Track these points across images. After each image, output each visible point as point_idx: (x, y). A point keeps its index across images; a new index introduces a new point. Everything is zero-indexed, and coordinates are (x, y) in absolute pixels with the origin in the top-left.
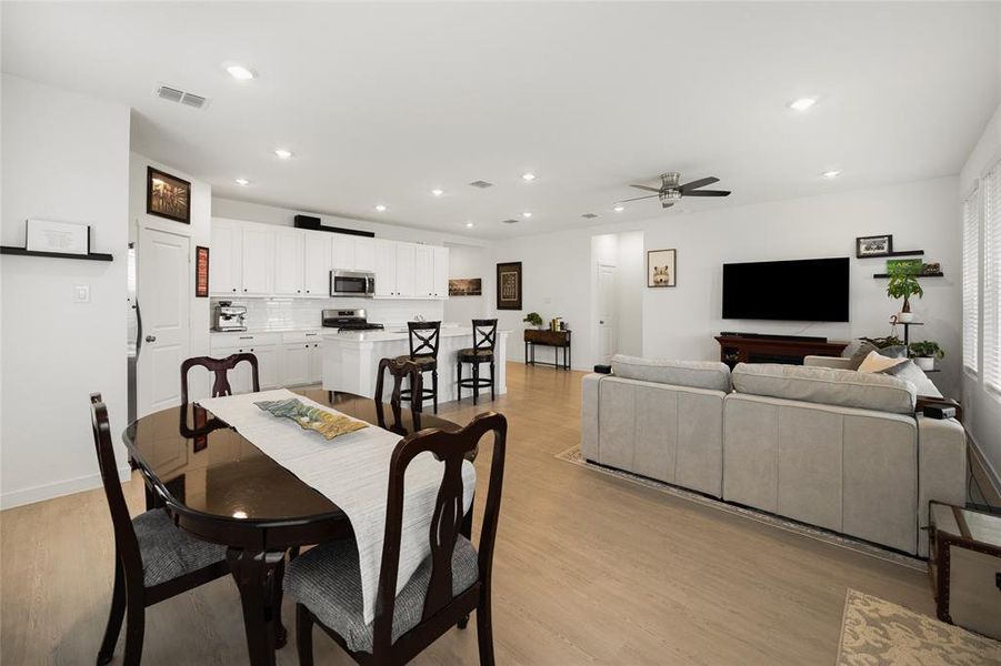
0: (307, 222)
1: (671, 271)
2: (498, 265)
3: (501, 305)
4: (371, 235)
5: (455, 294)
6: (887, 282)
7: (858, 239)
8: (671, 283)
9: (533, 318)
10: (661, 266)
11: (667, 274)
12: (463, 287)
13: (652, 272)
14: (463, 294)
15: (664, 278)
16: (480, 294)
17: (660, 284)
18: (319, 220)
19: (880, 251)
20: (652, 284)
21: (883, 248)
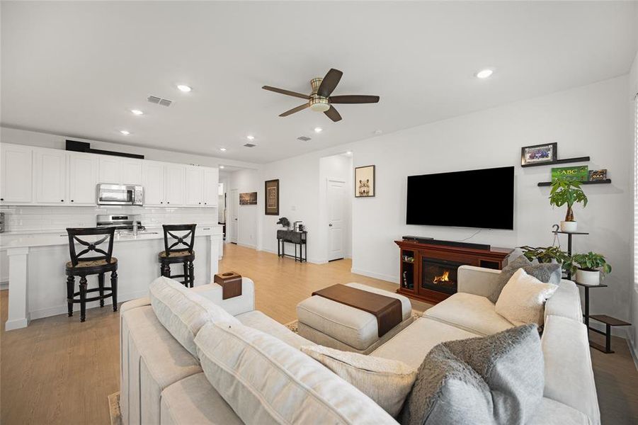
0: (75, 146)
1: (371, 184)
2: (266, 182)
3: (268, 211)
4: (142, 157)
5: (243, 204)
6: (549, 189)
7: (523, 149)
8: (371, 194)
9: (284, 222)
10: (364, 180)
11: (368, 187)
12: (247, 198)
13: (358, 184)
14: (247, 204)
15: (366, 189)
16: (256, 203)
17: (364, 195)
18: (89, 144)
19: (545, 159)
20: (358, 195)
21: (547, 156)
